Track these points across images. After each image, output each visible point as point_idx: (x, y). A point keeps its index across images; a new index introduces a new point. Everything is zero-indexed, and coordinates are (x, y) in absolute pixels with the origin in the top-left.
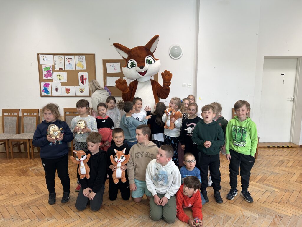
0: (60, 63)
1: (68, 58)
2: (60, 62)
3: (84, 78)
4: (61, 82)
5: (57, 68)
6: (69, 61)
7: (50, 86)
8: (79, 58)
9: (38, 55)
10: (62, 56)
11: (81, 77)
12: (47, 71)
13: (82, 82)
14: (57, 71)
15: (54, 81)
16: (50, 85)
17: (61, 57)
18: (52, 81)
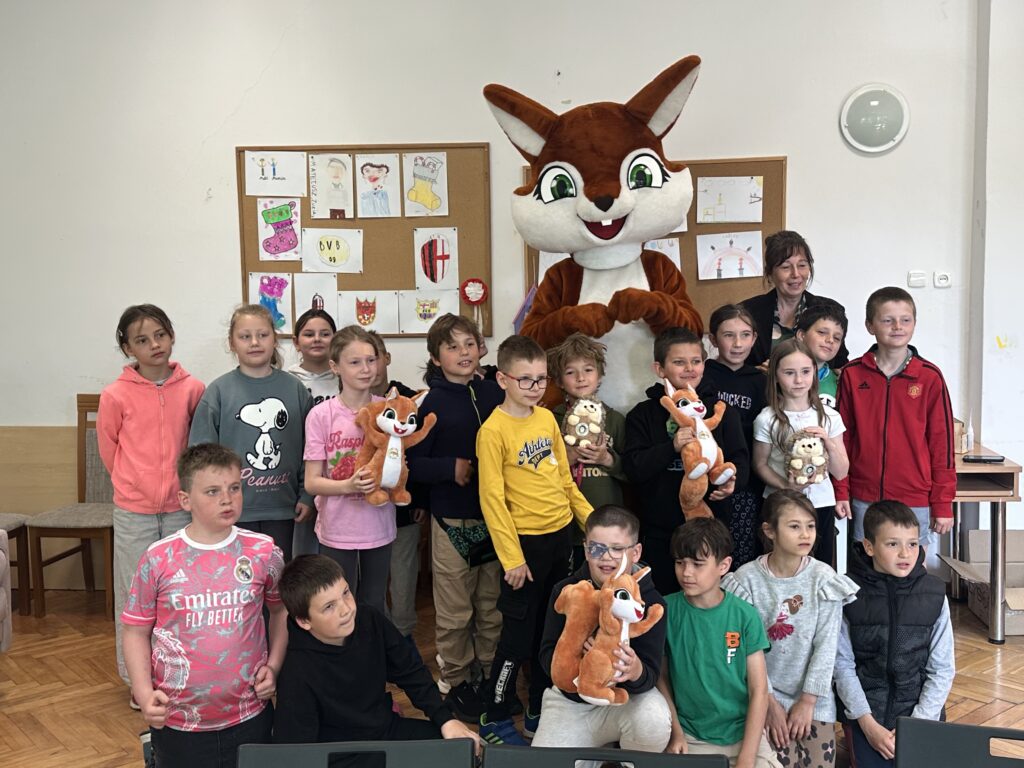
0: (336, 186)
1: (372, 166)
2: (336, 182)
3: (439, 253)
4: (339, 274)
5: (321, 212)
6: (375, 180)
7: (287, 291)
8: (420, 162)
9: (240, 152)
10: (345, 157)
11: (423, 249)
12: (277, 226)
13: (428, 270)
14: (320, 223)
15: (304, 270)
16: (289, 286)
17: (340, 162)
18: (295, 267)
